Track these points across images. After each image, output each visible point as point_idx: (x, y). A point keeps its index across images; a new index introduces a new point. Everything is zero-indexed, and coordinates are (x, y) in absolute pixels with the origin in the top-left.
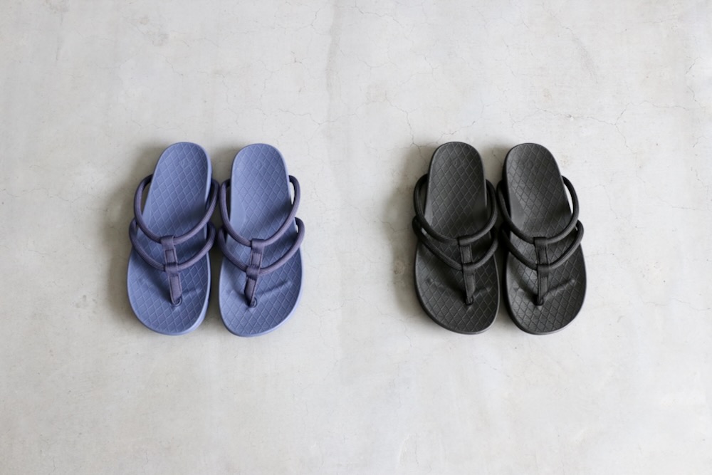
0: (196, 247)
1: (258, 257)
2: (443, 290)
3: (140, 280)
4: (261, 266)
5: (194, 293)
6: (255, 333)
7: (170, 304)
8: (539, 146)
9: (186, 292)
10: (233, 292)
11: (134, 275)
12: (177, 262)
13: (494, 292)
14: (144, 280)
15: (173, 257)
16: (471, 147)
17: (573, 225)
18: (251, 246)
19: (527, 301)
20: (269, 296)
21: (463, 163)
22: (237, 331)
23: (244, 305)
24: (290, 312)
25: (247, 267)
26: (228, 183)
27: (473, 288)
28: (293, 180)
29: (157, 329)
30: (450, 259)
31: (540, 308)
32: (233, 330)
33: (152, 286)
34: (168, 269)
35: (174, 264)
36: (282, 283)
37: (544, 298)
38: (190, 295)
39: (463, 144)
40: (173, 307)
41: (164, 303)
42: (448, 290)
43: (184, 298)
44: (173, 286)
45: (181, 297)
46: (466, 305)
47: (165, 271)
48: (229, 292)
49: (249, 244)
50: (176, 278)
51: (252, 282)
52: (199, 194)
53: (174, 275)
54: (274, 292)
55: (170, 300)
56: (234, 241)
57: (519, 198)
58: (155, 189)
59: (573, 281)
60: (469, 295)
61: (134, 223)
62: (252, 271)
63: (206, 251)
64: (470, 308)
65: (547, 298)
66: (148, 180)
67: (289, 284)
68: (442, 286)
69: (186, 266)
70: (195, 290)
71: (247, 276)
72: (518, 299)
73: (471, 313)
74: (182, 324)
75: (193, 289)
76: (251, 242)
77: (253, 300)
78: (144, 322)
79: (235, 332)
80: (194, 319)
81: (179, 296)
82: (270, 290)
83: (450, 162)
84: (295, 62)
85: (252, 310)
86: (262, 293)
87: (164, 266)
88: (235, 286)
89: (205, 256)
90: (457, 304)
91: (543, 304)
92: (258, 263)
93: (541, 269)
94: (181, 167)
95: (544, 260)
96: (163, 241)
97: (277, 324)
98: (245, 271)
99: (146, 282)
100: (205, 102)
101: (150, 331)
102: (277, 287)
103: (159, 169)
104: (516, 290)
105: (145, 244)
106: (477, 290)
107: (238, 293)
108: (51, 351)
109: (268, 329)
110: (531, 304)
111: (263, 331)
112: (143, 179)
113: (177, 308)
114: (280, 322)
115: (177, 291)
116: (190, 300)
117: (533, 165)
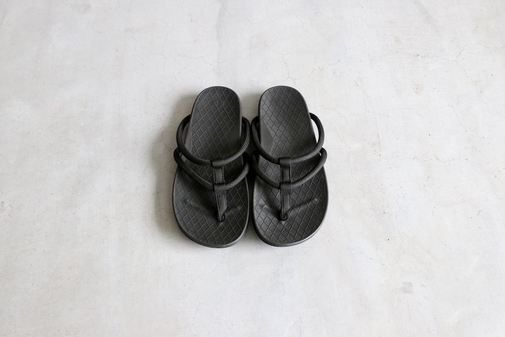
2: (197, 209)
8: (291, 88)
13: (244, 210)
16: (230, 90)
17: (317, 151)
19: (271, 217)
21: (223, 104)
27: (225, 207)
30: (206, 182)
31: (283, 223)
37: (288, 215)
39: (224, 88)
42: (202, 208)
46: (218, 221)
57: (269, 129)
59: (316, 200)
60: (220, 213)
64: (221, 224)
65: (291, 214)
68: (197, 205)
72: (263, 215)
73: (222, 229)
83: (212, 103)
84: (192, 21)
90: (209, 221)
91: (287, 219)
93: (284, 187)
95: (287, 178)
104: (262, 206)
106: (228, 209)
110: (275, 219)
117: (284, 104)
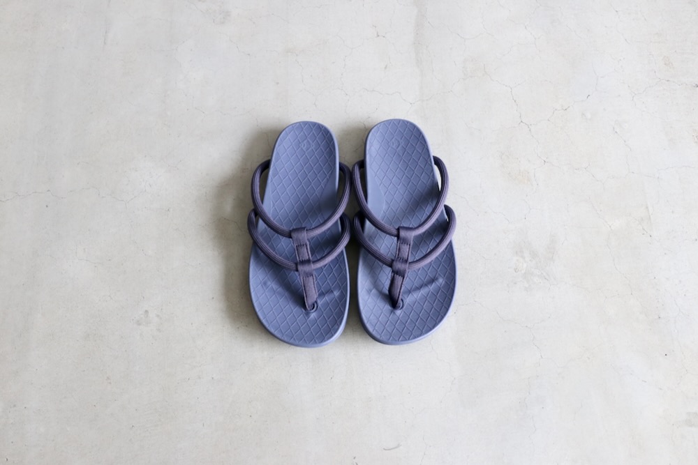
0: (331, 242)
1: (406, 249)
3: (265, 283)
4: (410, 260)
5: (331, 296)
6: (406, 340)
7: (304, 311)
9: (322, 294)
10: (374, 291)
11: (258, 277)
12: (311, 258)
14: (269, 283)
15: (306, 254)
18: (398, 236)
20: (417, 296)
22: (383, 338)
23: (388, 307)
24: (445, 314)
25: (393, 261)
26: (362, 165)
28: (438, 162)
29: (292, 341)
32: (378, 337)
33: (280, 289)
34: (300, 268)
35: (308, 261)
36: (433, 281)
38: (327, 298)
40: (308, 314)
41: (297, 310)
43: (320, 303)
44: (307, 289)
45: (316, 302)
47: (297, 270)
48: (369, 291)
49: (395, 232)
50: (311, 278)
51: (399, 279)
52: (328, 180)
53: (309, 274)
54: (424, 291)
55: (303, 305)
56: (374, 228)
58: (274, 175)
61: (253, 216)
62: (398, 266)
63: (342, 246)
66: (265, 166)
67: (441, 281)
69: (319, 265)
70: (332, 292)
71: (393, 271)
74: (322, 334)
75: (330, 291)
76: (398, 230)
77: (400, 301)
78: (276, 333)
79: (381, 339)
80: (336, 327)
81: (315, 300)
82: (419, 288)
85: (398, 312)
86: (409, 292)
87: (296, 264)
88: (376, 284)
89: (342, 252)
92: (406, 257)
94: (302, 149)
96: (294, 235)
97: (431, 329)
98: (391, 265)
99: (273, 285)
100: (278, 83)
101: (282, 343)
102: (426, 285)
103: (278, 153)
105: (268, 240)
107: (381, 293)
108: (108, 378)
109: (420, 335)
111: (415, 338)
112: (260, 163)
113: (313, 315)
114: (434, 327)
115: (312, 295)
116: (327, 304)
